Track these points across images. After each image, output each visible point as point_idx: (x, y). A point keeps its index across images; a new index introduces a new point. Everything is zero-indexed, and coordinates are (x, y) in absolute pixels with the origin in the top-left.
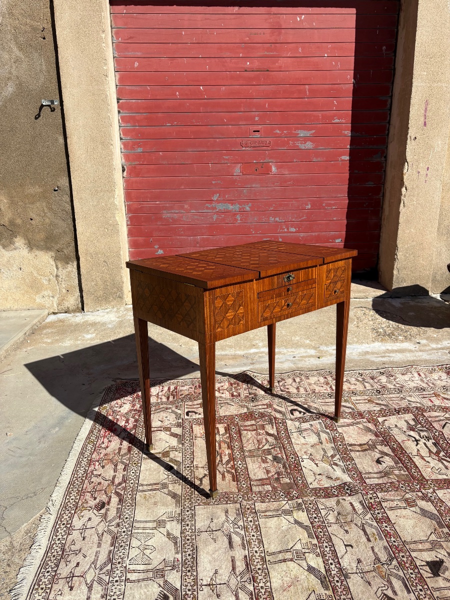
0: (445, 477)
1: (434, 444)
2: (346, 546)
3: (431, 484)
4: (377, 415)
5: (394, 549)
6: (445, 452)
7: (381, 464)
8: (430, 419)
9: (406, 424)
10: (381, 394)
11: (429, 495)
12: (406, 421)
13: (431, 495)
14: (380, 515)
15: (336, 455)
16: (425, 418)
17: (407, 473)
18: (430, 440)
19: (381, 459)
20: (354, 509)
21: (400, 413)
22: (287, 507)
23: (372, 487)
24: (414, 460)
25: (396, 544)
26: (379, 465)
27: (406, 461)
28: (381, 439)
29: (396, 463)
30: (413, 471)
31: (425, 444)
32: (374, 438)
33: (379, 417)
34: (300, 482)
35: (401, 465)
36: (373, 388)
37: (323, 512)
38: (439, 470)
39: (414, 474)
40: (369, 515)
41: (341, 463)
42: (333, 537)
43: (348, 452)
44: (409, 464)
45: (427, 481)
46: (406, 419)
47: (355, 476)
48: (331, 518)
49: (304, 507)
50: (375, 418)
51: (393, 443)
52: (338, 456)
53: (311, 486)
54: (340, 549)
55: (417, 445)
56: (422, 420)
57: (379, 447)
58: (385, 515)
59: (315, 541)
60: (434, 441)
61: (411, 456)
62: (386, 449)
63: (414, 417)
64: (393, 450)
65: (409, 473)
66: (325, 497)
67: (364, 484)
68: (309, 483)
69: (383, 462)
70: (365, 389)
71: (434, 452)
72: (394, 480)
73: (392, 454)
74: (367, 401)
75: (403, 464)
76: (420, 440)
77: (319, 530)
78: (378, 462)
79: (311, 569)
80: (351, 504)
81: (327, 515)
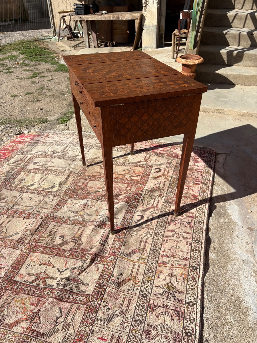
0: (24, 266)
1: (51, 286)
2: (31, 198)
3: (26, 251)
4: (107, 267)
5: (14, 211)
6: (41, 288)
7: (59, 237)
8: (76, 305)
9: (85, 282)
10: (140, 296)
11: (22, 246)
12: (87, 284)
13: (21, 247)
14: (32, 216)
15: (82, 219)
16: (80, 302)
17: (43, 245)
18: (56, 285)
19: (62, 238)
20: (43, 208)
21: (97, 285)
22: (64, 187)
23: (48, 222)
24: (47, 256)
25: (15, 213)
26: (59, 236)
27: (50, 251)
28: (79, 250)
29: (54, 245)
30: (42, 249)
31: (56, 278)
32: (83, 247)
33: (104, 267)
34: (75, 197)
35: (51, 246)
36: (152, 293)
37: (51, 197)
38: (31, 267)
39: (39, 249)
40: (36, 212)
41: (75, 218)
42: (38, 195)
43: (80, 225)
44: (47, 250)
45: (30, 251)
46: (90, 287)
47: (62, 220)
48: (46, 199)
49: (59, 191)
50: (105, 263)
51: (69, 254)
52: (81, 219)
53: (69, 200)
54: (31, 195)
55: (58, 269)
56: (80, 299)
57: (73, 244)
58: (30, 218)
59: (41, 189)
60: (54, 287)
61: (51, 256)
62: (68, 247)
63: (86, 293)
64: (64, 251)
65: (42, 246)
66: (59, 202)
67: (53, 220)
68: (72, 200)
69: (60, 238)
70: (154, 286)
71: (47, 280)
72: (43, 234)
73: (62, 248)
74: (134, 275)
75: (50, 248)
76: (60, 275)
77: (45, 193)
78: (62, 237)
79: (33, 185)
80: (47, 209)
81: (49, 198)
